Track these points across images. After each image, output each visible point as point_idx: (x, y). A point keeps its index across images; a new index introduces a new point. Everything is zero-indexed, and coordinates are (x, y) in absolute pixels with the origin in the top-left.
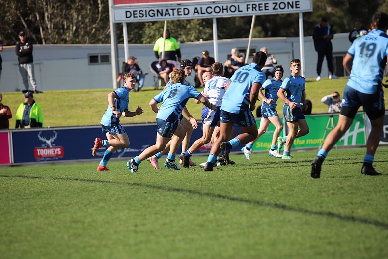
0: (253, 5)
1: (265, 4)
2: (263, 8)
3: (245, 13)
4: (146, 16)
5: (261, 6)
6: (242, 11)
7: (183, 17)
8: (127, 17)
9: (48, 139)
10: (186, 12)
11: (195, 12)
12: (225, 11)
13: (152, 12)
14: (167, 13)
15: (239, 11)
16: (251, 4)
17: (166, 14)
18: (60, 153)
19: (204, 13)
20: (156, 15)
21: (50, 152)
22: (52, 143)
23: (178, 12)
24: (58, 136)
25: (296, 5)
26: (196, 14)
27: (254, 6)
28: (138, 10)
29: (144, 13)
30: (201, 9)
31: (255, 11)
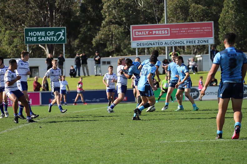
2: (194, 42)
3: (186, 44)
7: (160, 46)
8: (137, 46)
10: (162, 44)
11: (165, 44)
12: (178, 43)
13: (147, 44)
15: (183, 44)
16: (189, 41)
17: (153, 44)
20: (149, 45)
23: (158, 44)
25: (207, 41)
28: (142, 43)
29: (144, 44)
30: (168, 43)
31: (190, 44)
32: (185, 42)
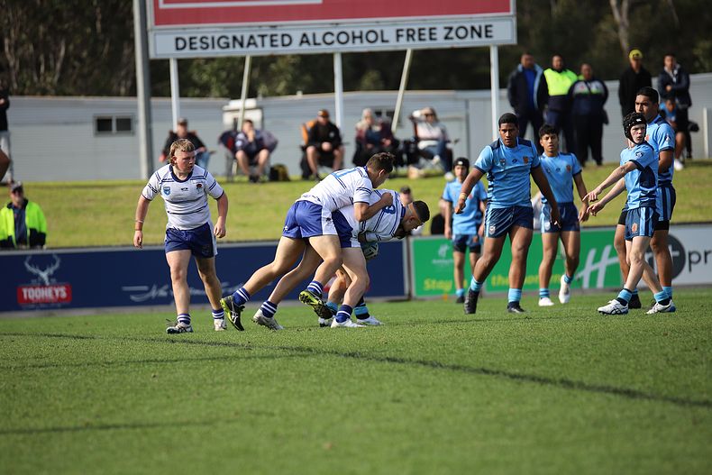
0: (408, 30)
1: (431, 29)
2: (427, 37)
3: (393, 45)
4: (213, 47)
5: (422, 32)
6: (387, 41)
7: (280, 50)
8: (178, 49)
9: (43, 270)
10: (287, 40)
11: (302, 42)
12: (358, 41)
13: (223, 41)
14: (252, 41)
15: (383, 41)
16: (405, 28)
17: (249, 44)
18: (64, 295)
19: (319, 44)
20: (231, 45)
21: (46, 293)
22: (50, 277)
23: (272, 41)
24: (61, 264)
25: (487, 31)
26: (305, 46)
27: (411, 33)
28: (199, 36)
29: (209, 41)
30: (314, 35)
31: (411, 41)
32: (390, 34)
